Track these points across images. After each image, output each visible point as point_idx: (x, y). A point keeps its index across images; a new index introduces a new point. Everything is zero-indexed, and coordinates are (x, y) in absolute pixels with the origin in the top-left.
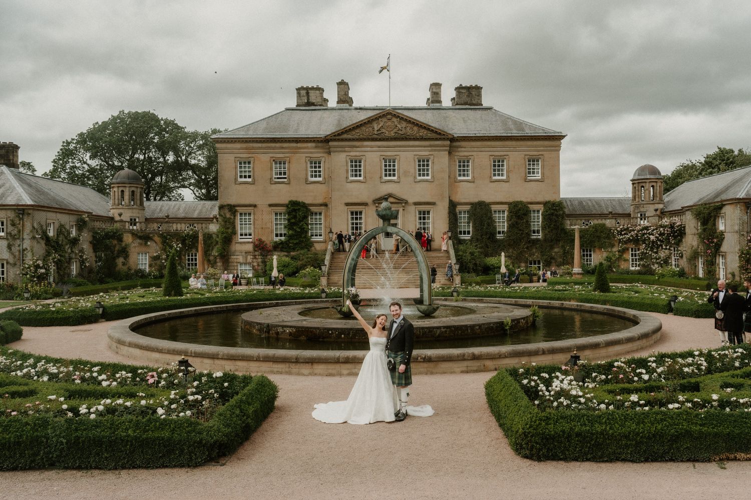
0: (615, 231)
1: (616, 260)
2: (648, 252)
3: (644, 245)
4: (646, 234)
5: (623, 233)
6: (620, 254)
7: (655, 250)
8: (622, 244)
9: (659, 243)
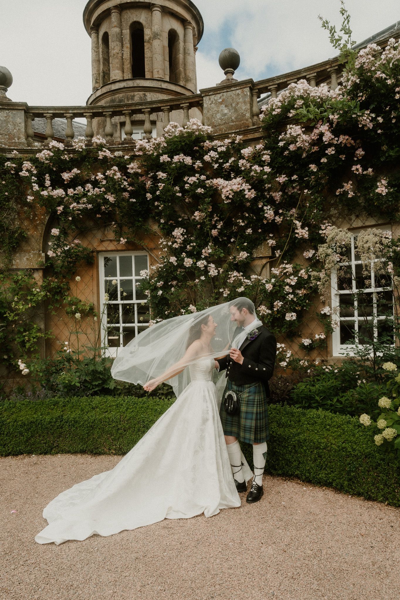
0: (27, 165)
1: (33, 314)
2: (201, 264)
3: (178, 232)
4: (191, 171)
5: (66, 176)
6: (54, 282)
7: (243, 255)
8: (64, 232)
9: (269, 213)
